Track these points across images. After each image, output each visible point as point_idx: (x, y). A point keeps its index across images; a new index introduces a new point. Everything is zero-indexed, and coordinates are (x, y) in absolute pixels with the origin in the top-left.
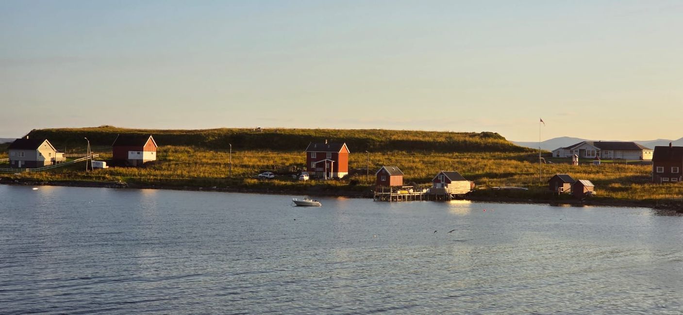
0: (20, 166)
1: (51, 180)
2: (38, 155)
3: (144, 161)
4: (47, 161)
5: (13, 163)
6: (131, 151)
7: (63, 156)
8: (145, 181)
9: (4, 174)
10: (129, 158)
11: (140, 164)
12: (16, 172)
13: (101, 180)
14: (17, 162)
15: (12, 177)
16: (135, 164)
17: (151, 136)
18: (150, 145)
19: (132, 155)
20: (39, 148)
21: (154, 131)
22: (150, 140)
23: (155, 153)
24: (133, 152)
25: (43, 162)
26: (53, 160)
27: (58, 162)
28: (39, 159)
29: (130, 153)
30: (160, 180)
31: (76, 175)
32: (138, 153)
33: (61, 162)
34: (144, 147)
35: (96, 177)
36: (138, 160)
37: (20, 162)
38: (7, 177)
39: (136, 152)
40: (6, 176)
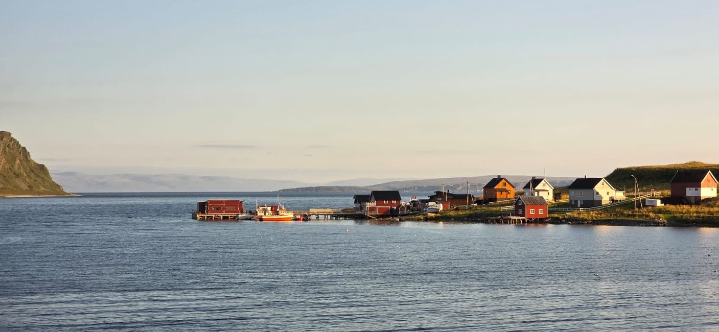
0: (579, 206)
1: (595, 219)
2: (595, 194)
3: (702, 198)
4: (606, 200)
5: (573, 203)
6: (688, 187)
7: (624, 195)
8: (687, 219)
9: (554, 214)
10: (687, 195)
11: (698, 201)
12: (568, 212)
13: (644, 219)
14: (576, 202)
15: (560, 217)
16: (693, 201)
17: (710, 172)
18: (709, 181)
19: (690, 192)
20: (595, 187)
21: (712, 166)
22: (709, 174)
23: (715, 189)
24: (691, 188)
25: (601, 201)
26: (612, 200)
27: (617, 201)
28: (596, 198)
29: (688, 189)
30: (703, 217)
31: (622, 214)
32: (696, 190)
33: (620, 201)
34: (702, 183)
35: (639, 216)
36: (696, 197)
37: (579, 202)
38: (556, 217)
39: (694, 189)
40: (556, 215)
